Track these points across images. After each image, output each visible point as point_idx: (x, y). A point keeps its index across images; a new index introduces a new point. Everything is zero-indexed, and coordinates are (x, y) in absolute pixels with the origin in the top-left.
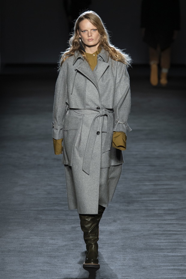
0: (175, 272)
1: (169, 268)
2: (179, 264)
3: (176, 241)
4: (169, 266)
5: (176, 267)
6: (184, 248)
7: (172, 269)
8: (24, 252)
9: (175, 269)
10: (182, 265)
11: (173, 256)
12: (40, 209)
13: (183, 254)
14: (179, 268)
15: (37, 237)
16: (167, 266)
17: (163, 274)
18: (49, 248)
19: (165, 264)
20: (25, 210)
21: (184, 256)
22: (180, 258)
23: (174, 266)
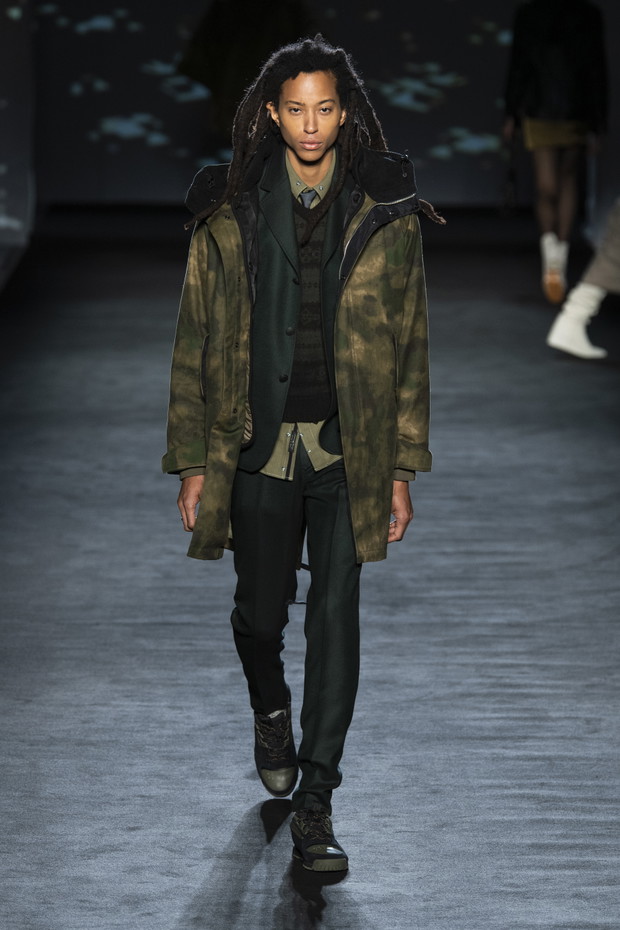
0: (525, 805)
1: (506, 792)
2: (535, 781)
3: (526, 715)
4: (506, 787)
5: (527, 791)
6: (549, 734)
7: (515, 796)
8: (92, 744)
9: (522, 796)
10: (542, 784)
11: (518, 758)
12: (140, 620)
13: (547, 753)
14: (536, 792)
15: (132, 700)
16: (500, 787)
17: (489, 809)
18: (166, 732)
19: (496, 782)
20: (97, 624)
21: (549, 758)
22: (539, 763)
23: (520, 786)
